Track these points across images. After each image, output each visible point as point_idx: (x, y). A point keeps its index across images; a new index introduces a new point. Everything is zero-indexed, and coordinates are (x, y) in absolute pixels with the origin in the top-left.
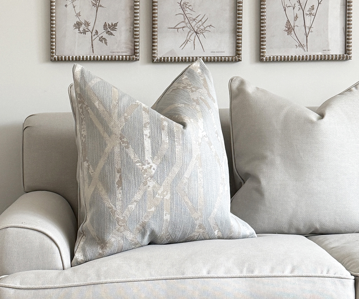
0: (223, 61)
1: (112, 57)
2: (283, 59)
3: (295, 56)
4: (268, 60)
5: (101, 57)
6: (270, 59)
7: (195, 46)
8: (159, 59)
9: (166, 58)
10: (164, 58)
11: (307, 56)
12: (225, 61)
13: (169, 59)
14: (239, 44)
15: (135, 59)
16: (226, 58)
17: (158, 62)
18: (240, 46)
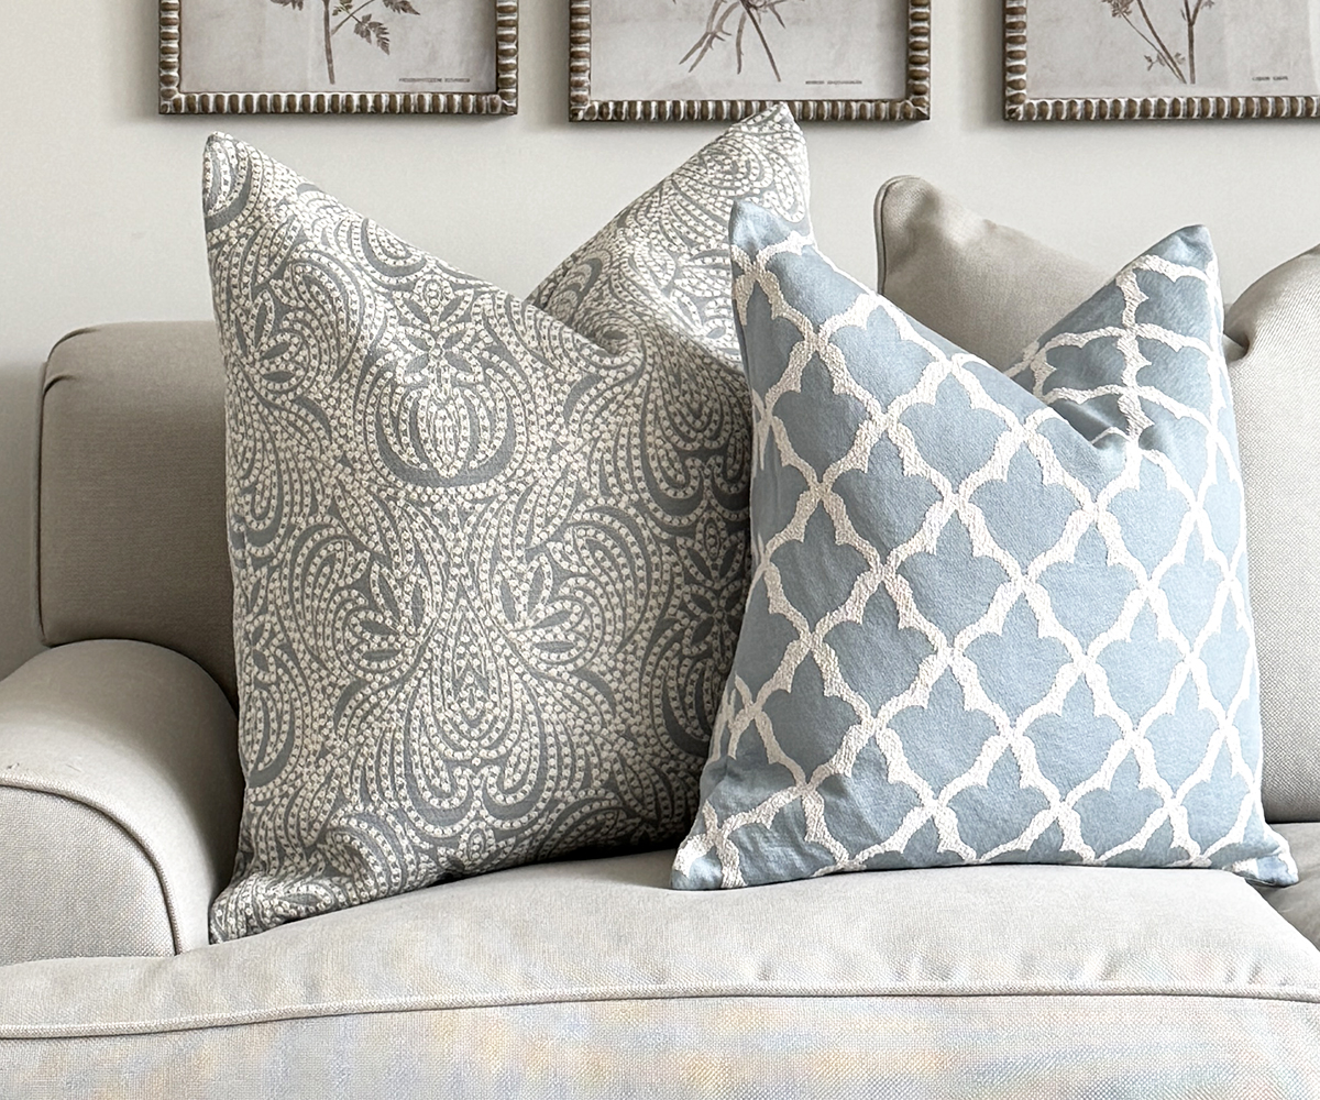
0: (854, 117)
1: (407, 98)
2: (1094, 110)
3: (1145, 102)
4: (1034, 118)
5: (363, 98)
6: (1042, 113)
7: (742, 57)
8: (597, 108)
9: (625, 105)
10: (618, 104)
11: (1190, 101)
12: (862, 119)
13: (639, 107)
14: (918, 49)
15: (499, 110)
16: (868, 105)
17: (591, 121)
18: (924, 60)
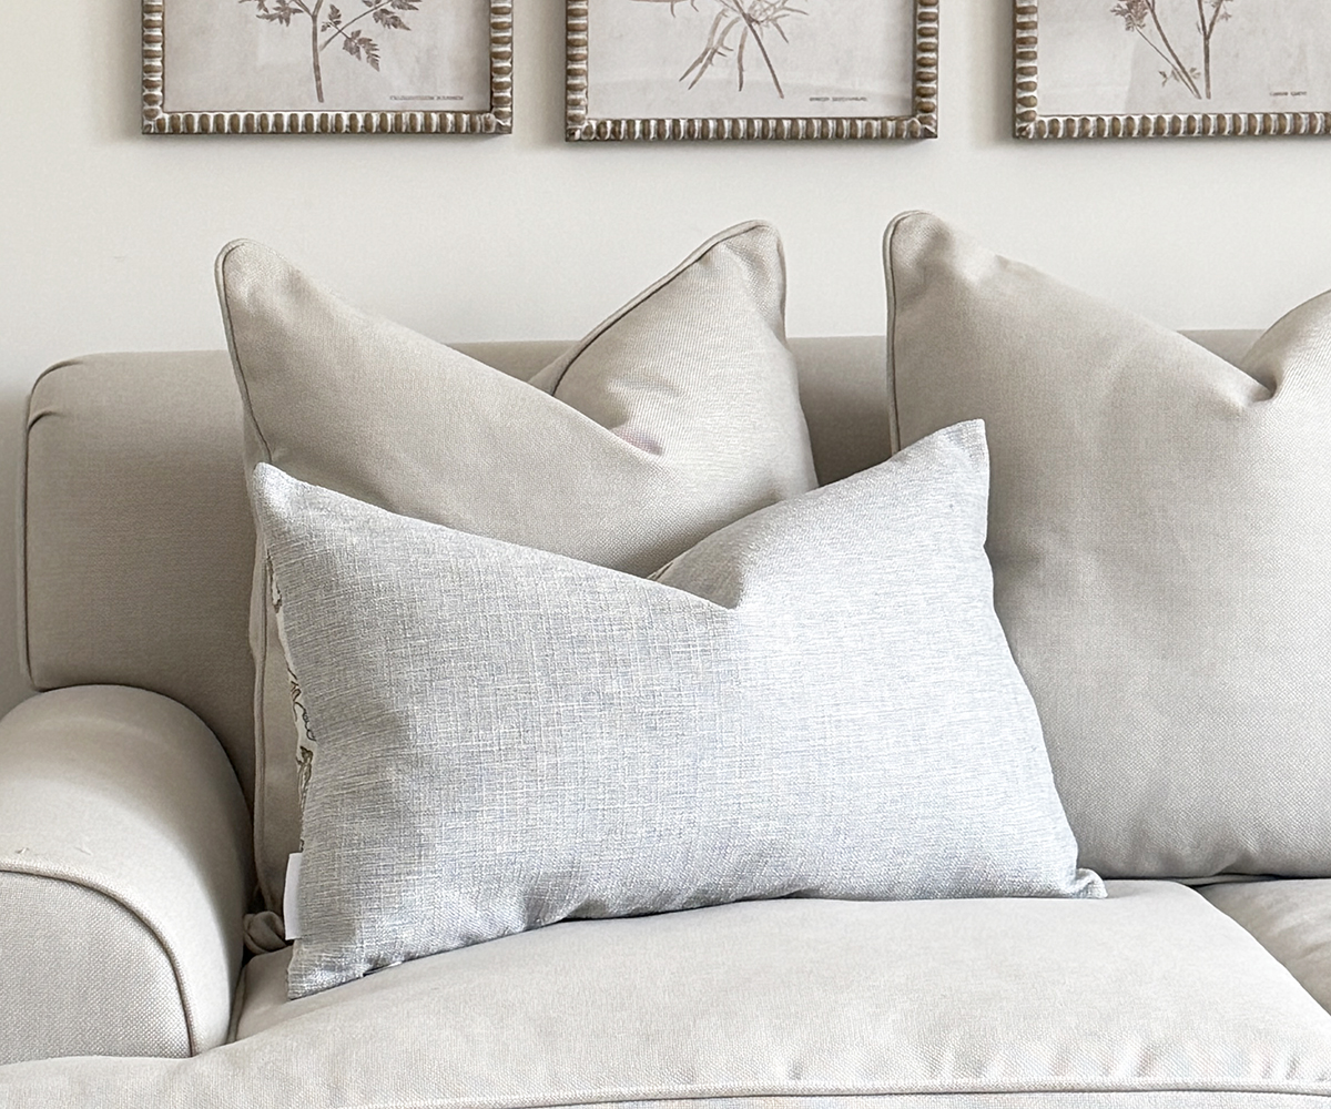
0: (859, 136)
1: (398, 118)
2: (1107, 128)
3: (1160, 119)
4: (1045, 136)
5: (353, 118)
6: (1054, 131)
7: (744, 74)
8: (594, 127)
9: (624, 125)
10: (616, 123)
11: (1205, 118)
12: (867, 137)
13: (638, 127)
14: (925, 65)
15: (493, 130)
16: (875, 123)
17: (590, 141)
18: (931, 76)
